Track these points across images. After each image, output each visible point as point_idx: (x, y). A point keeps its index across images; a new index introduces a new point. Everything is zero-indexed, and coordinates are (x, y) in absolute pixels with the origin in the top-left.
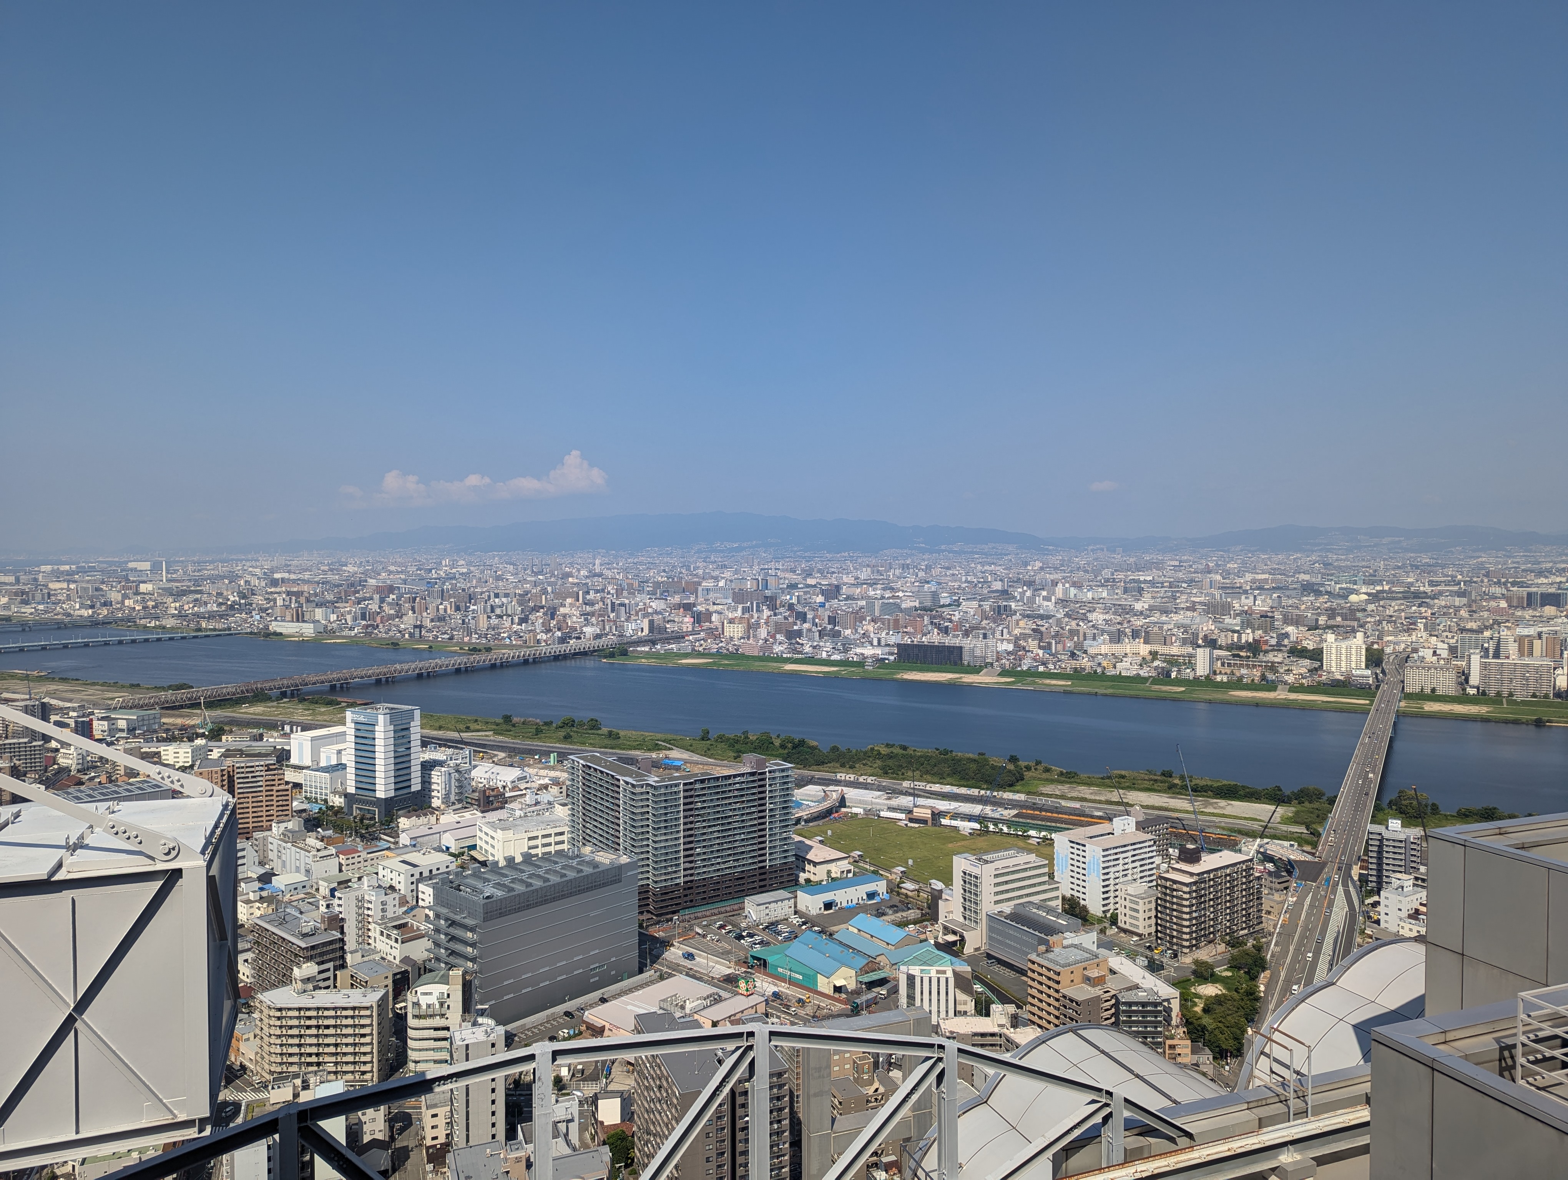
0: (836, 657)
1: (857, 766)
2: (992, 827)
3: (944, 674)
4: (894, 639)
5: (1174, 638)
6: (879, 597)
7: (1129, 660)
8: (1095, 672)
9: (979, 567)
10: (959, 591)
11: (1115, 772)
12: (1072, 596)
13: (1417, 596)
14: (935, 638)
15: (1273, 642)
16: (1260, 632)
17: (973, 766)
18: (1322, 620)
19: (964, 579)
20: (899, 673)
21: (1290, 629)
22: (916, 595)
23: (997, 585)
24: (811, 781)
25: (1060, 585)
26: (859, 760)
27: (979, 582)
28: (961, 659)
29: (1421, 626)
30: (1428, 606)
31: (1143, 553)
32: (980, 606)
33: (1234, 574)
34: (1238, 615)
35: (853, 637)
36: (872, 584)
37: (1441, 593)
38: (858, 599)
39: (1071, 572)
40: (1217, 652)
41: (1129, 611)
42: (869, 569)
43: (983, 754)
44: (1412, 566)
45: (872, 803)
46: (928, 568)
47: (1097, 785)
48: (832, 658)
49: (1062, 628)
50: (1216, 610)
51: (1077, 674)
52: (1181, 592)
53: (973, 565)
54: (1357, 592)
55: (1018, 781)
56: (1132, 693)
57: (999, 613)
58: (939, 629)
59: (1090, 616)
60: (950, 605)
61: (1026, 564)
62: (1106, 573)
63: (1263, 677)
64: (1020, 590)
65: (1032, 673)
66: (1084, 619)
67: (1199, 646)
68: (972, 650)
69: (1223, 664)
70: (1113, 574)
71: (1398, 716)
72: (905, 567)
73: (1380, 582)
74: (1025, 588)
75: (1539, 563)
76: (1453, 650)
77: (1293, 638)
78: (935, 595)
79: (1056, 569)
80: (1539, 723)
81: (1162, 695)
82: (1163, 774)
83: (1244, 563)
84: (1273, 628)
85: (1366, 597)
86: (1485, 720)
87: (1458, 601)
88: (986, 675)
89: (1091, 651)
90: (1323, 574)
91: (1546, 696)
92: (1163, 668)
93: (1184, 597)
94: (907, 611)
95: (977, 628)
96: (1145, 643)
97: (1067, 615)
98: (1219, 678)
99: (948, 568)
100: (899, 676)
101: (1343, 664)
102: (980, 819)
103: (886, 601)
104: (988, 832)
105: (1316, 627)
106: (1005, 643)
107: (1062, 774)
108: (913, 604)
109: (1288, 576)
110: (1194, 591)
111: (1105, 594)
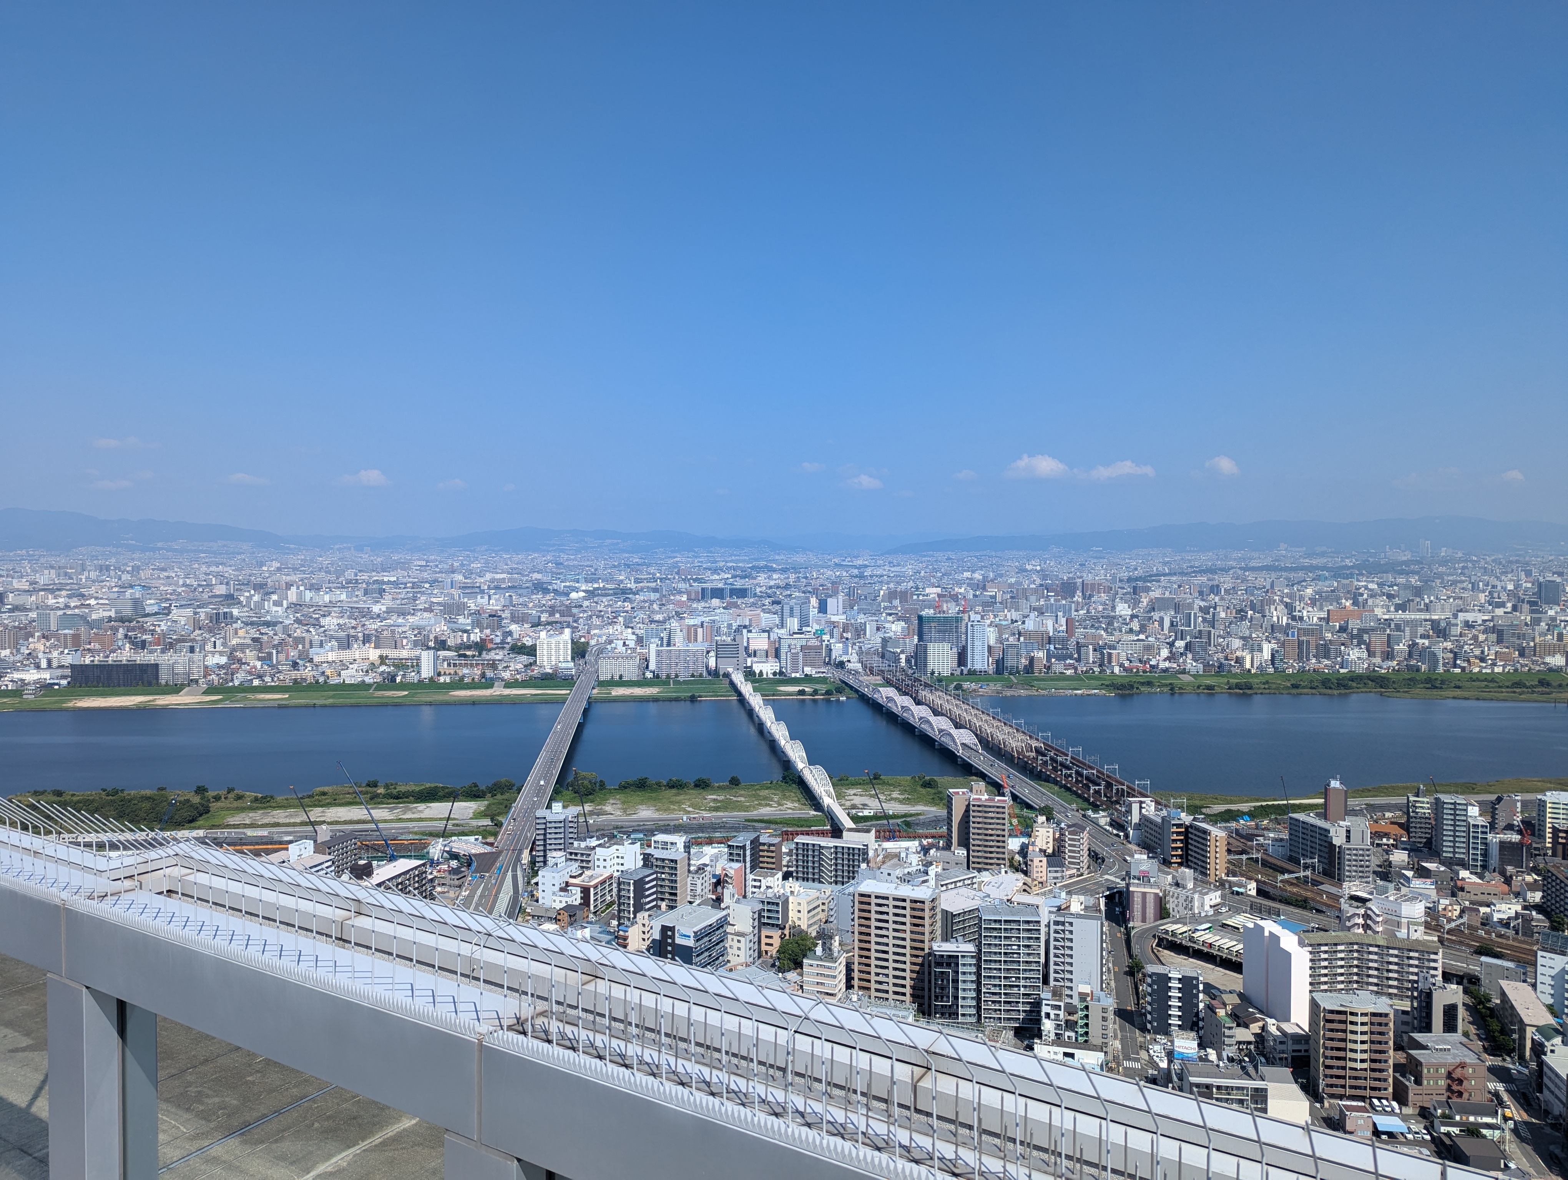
3: (133, 698)
4: (68, 660)
5: (405, 641)
6: (62, 606)
7: (355, 666)
8: (317, 682)
9: (204, 568)
10: (172, 597)
11: (318, 789)
12: (308, 599)
13: (623, 593)
14: (125, 654)
15: (498, 640)
16: (488, 631)
17: (146, 805)
18: (544, 617)
19: (181, 582)
20: (71, 700)
21: (514, 627)
22: (112, 603)
23: (221, 590)
25: (294, 589)
27: (199, 585)
28: (157, 678)
29: (621, 619)
30: (631, 601)
31: (392, 552)
32: (195, 613)
33: (476, 574)
34: (471, 614)
35: (12, 658)
36: (52, 590)
37: (642, 589)
38: (30, 610)
39: (312, 572)
40: (442, 653)
41: (366, 614)
42: (53, 572)
43: (163, 789)
44: (625, 565)
46: (136, 569)
47: (295, 807)
49: (289, 636)
50: (452, 610)
51: (297, 686)
52: (423, 593)
53: (196, 566)
54: (577, 590)
55: (201, 815)
56: (353, 701)
57: (218, 619)
58: (132, 643)
59: (323, 621)
60: (156, 614)
61: (262, 564)
62: (350, 574)
63: (483, 675)
64: (247, 594)
65: (244, 688)
66: (317, 624)
67: (429, 648)
68: (173, 667)
69: (449, 665)
70: (356, 575)
71: (589, 703)
72: (105, 569)
73: (596, 581)
74: (252, 592)
75: (716, 562)
76: (640, 640)
77: (516, 636)
78: (137, 604)
79: (295, 569)
80: (693, 699)
81: (384, 701)
82: (368, 785)
83: (487, 562)
84: (500, 626)
85: (583, 594)
86: (655, 700)
87: (653, 596)
88: (186, 695)
89: (316, 659)
90: (552, 573)
91: (701, 675)
92: (389, 672)
93: (423, 598)
94: (91, 625)
95: (184, 641)
96: (375, 648)
97: (298, 621)
98: (442, 679)
99: (164, 570)
100: (70, 705)
101: (553, 658)
103: (69, 612)
105: (538, 624)
106: (217, 656)
107: (256, 799)
108: (107, 614)
109: (523, 576)
110: (435, 592)
111: (343, 597)
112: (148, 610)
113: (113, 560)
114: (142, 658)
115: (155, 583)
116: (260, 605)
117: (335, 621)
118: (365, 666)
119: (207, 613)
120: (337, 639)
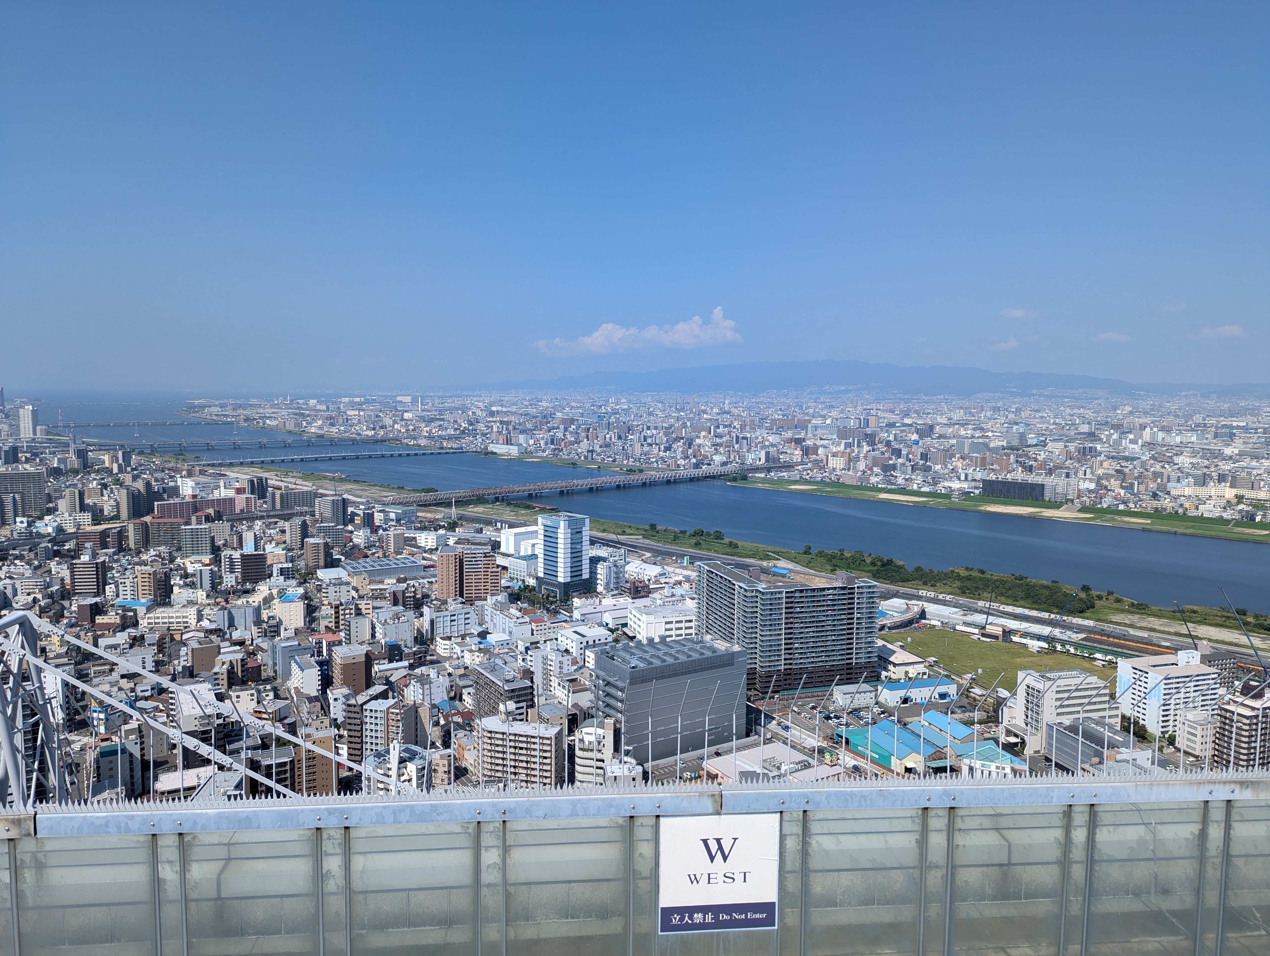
0: (926, 489)
1: (938, 584)
2: (1059, 648)
3: (1025, 508)
4: (979, 476)
5: (1262, 483)
6: (969, 436)
7: (1213, 502)
8: (1177, 512)
9: (1068, 411)
10: (1047, 433)
11: (1188, 606)
12: (1160, 439)
14: (1019, 475)
17: (1046, 592)
19: (1052, 421)
20: (983, 506)
22: (1003, 436)
23: (1085, 428)
24: (896, 595)
25: (1148, 430)
26: (940, 580)
27: (1067, 424)
28: (1043, 495)
31: (1239, 399)
32: (1066, 446)
35: (942, 471)
36: (964, 424)
38: (950, 438)
39: (1162, 416)
41: (1219, 455)
42: (962, 411)
43: (1056, 582)
45: (949, 618)
46: (1018, 410)
47: (1168, 618)
48: (922, 490)
49: (1146, 470)
51: (1158, 514)
53: (1062, 408)
55: (1088, 608)
56: (1213, 533)
57: (1084, 453)
58: (1023, 467)
59: (1176, 459)
60: (1036, 445)
61: (1116, 408)
62: (1198, 418)
64: (1107, 433)
65: (1111, 511)
66: (1170, 462)
68: (1054, 488)
70: (1204, 420)
72: (996, 409)
74: (1112, 431)
78: (1022, 437)
79: (1146, 413)
81: (1244, 537)
82: (1237, 612)
88: (1065, 510)
89: (1174, 492)
92: (1247, 512)
94: (995, 450)
95: (1061, 468)
96: (1231, 487)
97: (1153, 458)
99: (1038, 411)
100: (982, 508)
102: (1049, 639)
103: (976, 441)
104: (1055, 651)
106: (1087, 482)
107: (1133, 605)
108: (1001, 443)
111: (1194, 439)
112: (1030, 442)
113: (1001, 403)
114: (1032, 478)
115: (1032, 421)
116: (1118, 442)
117: (1189, 460)
118: (1223, 502)
119: (1076, 447)
120: (1194, 477)
